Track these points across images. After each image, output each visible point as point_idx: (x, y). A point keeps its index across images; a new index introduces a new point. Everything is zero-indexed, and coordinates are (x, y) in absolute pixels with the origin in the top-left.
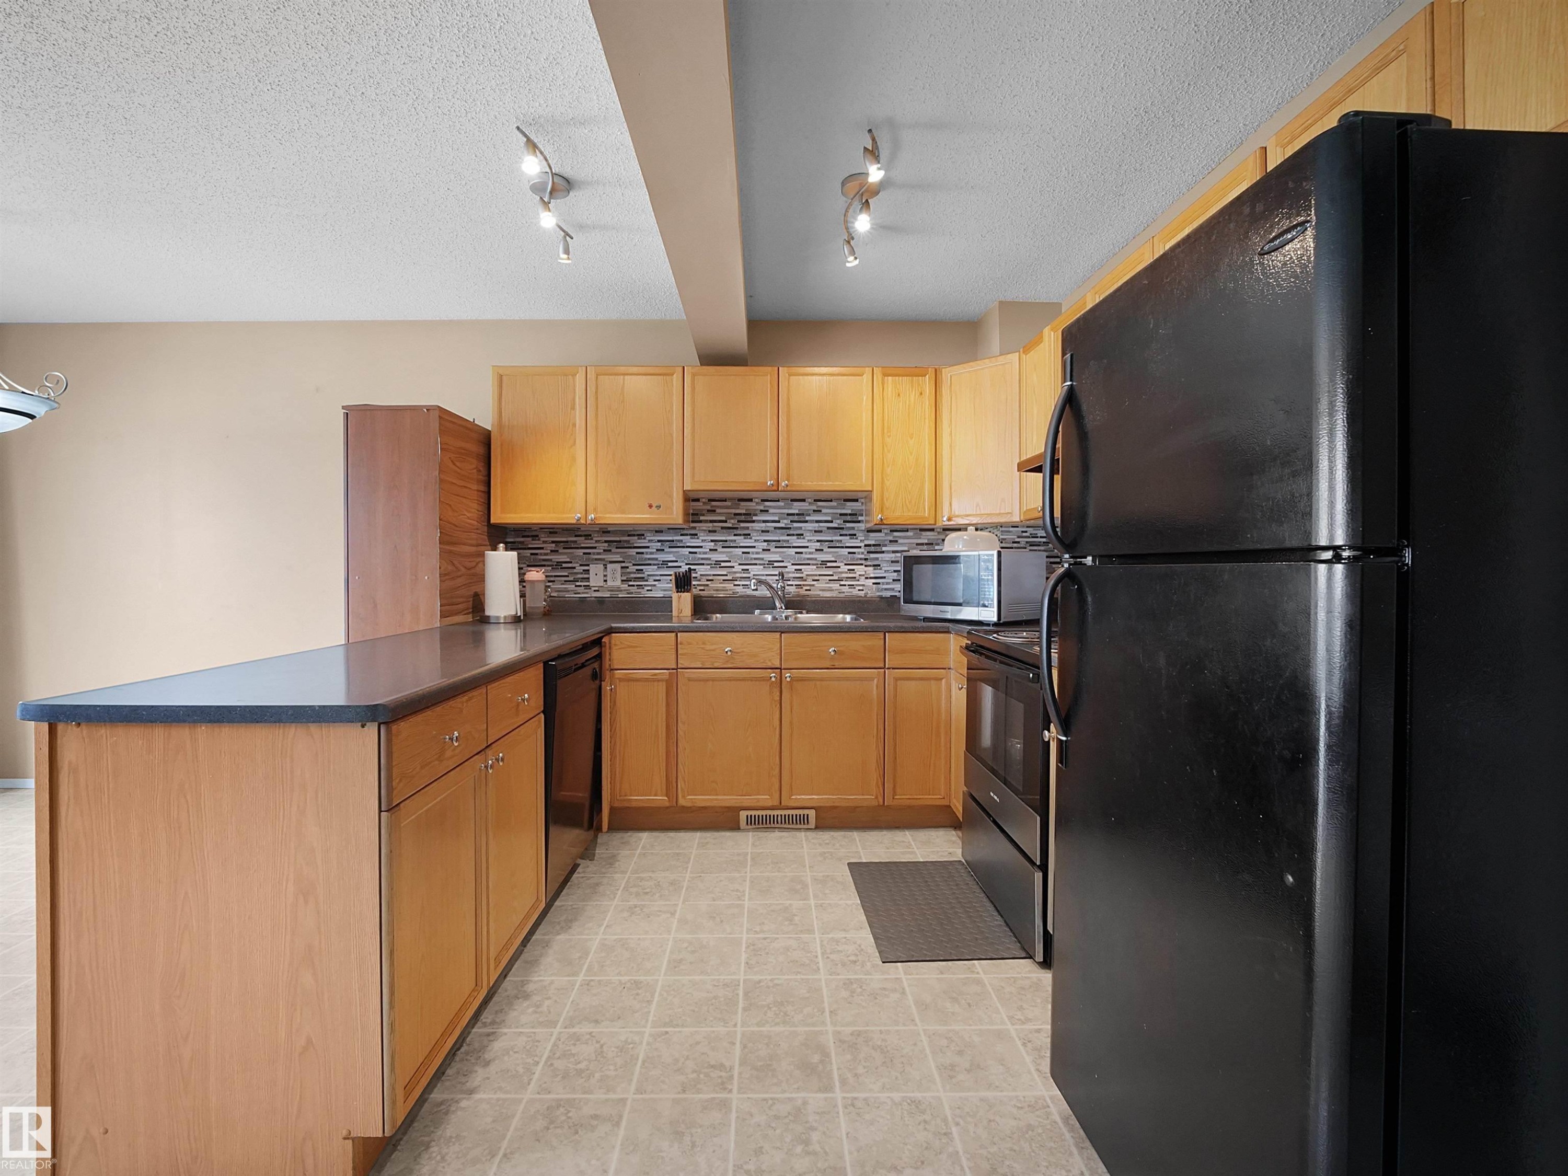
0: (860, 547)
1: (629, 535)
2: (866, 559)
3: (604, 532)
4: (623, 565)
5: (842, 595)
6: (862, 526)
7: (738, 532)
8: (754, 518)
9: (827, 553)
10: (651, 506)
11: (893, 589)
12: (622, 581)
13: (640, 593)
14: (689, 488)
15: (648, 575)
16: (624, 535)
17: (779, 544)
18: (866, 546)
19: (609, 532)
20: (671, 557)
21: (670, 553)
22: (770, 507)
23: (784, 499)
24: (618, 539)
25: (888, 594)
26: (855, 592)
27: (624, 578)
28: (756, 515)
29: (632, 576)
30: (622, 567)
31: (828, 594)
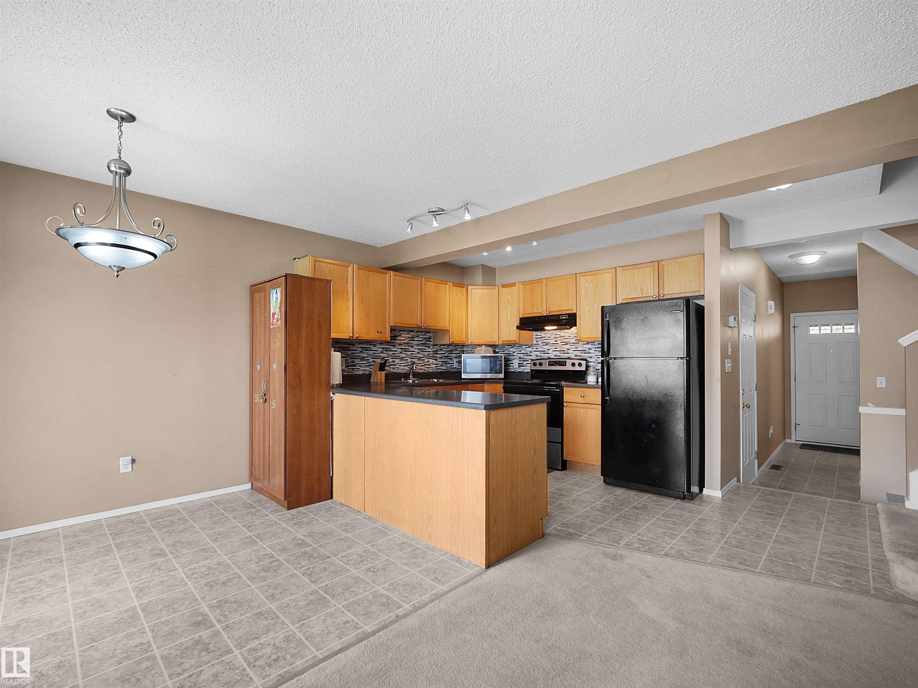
0: (431, 352)
1: (349, 344)
2: (433, 357)
3: (337, 342)
4: (346, 359)
5: (425, 371)
6: (432, 343)
7: (391, 344)
8: (397, 338)
9: (421, 354)
10: (378, 332)
11: (440, 369)
12: (346, 366)
13: (353, 372)
14: (393, 325)
15: (357, 364)
16: (346, 345)
17: (423, 350)
18: (433, 351)
19: (339, 342)
20: (365, 355)
21: (365, 353)
22: (402, 334)
23: (407, 331)
24: (344, 346)
25: (439, 371)
26: (430, 370)
27: (346, 365)
28: (397, 337)
29: (350, 364)
30: (346, 360)
31: (421, 371)
